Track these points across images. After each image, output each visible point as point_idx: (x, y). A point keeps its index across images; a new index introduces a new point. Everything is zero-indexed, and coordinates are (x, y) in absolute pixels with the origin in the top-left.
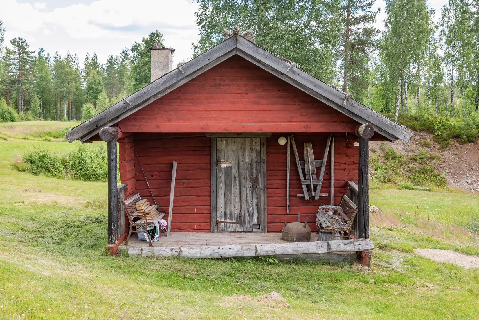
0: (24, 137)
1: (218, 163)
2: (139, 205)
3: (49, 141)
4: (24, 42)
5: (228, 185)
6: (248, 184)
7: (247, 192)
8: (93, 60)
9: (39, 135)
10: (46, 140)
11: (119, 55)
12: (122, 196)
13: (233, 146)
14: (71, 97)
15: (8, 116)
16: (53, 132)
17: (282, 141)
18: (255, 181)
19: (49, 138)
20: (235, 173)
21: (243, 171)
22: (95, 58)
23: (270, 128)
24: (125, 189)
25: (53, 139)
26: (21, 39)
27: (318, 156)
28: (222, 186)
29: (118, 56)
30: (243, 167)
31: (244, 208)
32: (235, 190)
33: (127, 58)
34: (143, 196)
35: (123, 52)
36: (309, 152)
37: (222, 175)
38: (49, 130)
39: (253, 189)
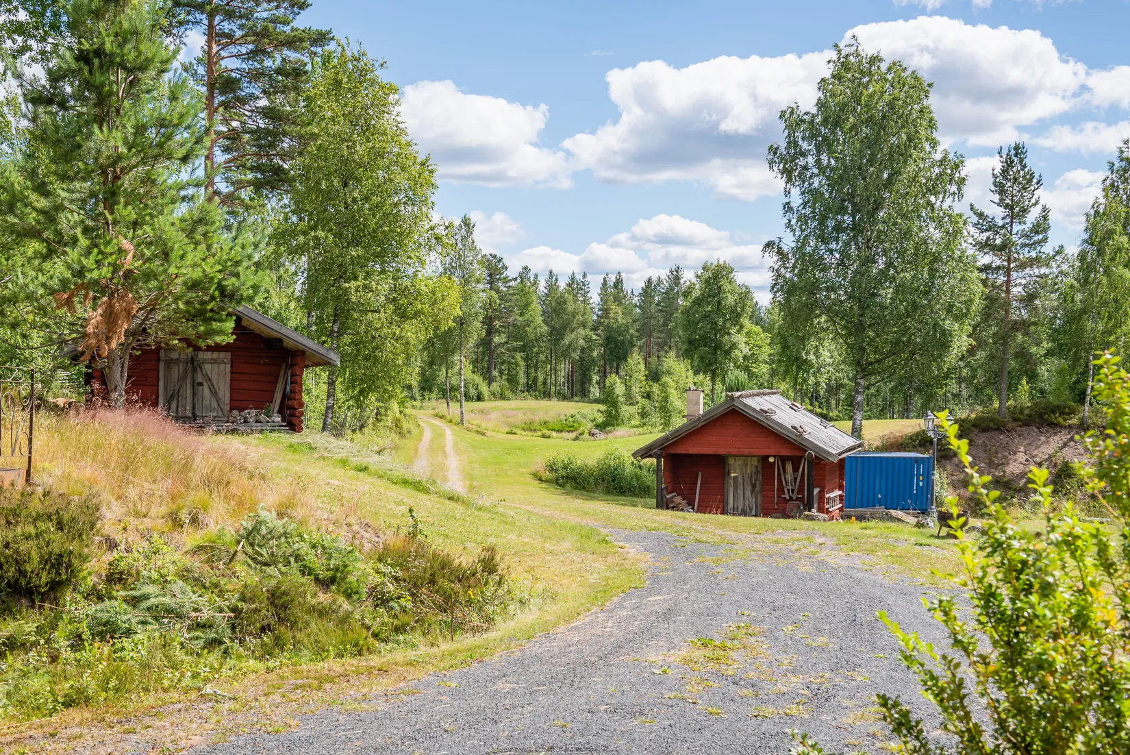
0: (509, 430)
1: (729, 473)
2: (675, 499)
3: (549, 437)
4: (500, 260)
5: (736, 489)
6: (749, 488)
7: (748, 493)
8: (615, 286)
9: (529, 428)
10: (544, 436)
11: (664, 277)
12: (665, 492)
13: (739, 462)
14: (576, 355)
15: (472, 392)
16: (551, 420)
17: (771, 460)
18: (754, 486)
19: (548, 433)
20: (740, 480)
21: (746, 479)
22: (618, 283)
23: (764, 452)
24: (666, 488)
25: (554, 434)
26: (495, 257)
27: (795, 470)
28: (732, 488)
29: (662, 278)
30: (746, 476)
31: (747, 504)
32: (740, 492)
33: (677, 284)
34: (678, 495)
35: (671, 272)
36: (789, 467)
37: (732, 482)
38: (545, 418)
39: (752, 491)
